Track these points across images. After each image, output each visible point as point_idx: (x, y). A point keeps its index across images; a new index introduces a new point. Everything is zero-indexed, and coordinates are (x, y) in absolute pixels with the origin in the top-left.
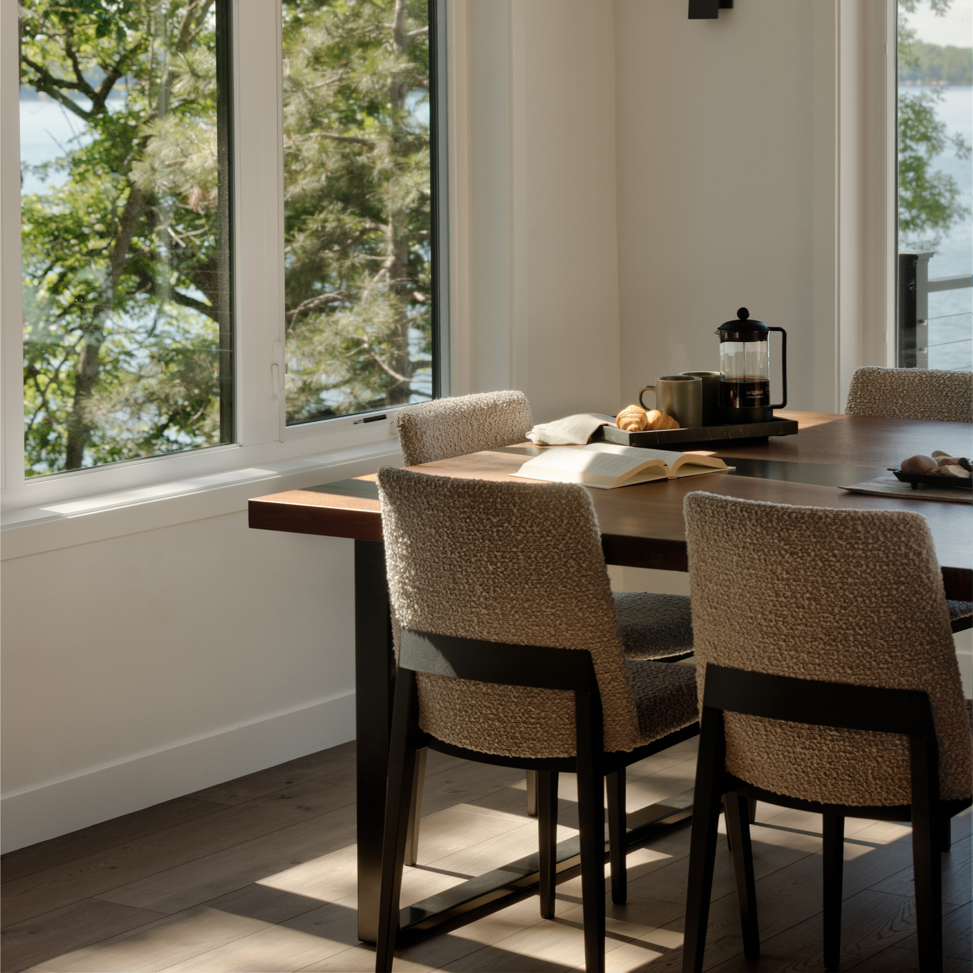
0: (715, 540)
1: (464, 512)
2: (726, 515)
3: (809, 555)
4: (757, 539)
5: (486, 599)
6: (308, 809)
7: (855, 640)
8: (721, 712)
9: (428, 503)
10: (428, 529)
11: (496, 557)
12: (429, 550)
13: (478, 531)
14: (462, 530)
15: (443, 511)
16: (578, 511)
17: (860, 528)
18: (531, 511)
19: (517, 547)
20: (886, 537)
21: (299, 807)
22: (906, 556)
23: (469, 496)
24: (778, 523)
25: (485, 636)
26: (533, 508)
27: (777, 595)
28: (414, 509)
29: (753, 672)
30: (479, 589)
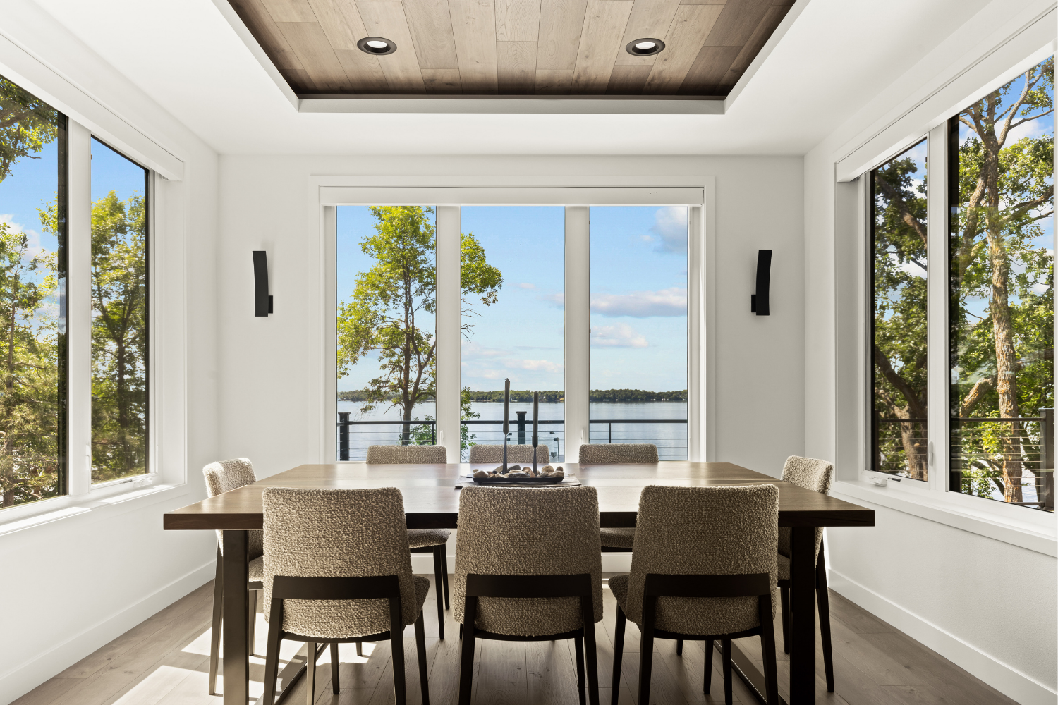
0: (484, 510)
1: (331, 508)
2: (494, 496)
3: (543, 512)
4: (513, 507)
5: (340, 554)
6: (131, 672)
7: (562, 552)
8: (477, 597)
9: (305, 505)
10: (304, 519)
11: (348, 530)
12: (303, 531)
13: (339, 517)
14: (328, 518)
15: (316, 509)
16: (398, 502)
17: (570, 496)
18: (372, 504)
19: (362, 524)
20: (581, 499)
21: (125, 672)
22: (589, 508)
23: (334, 499)
24: (526, 498)
25: (338, 574)
26: (373, 502)
27: (522, 534)
28: (293, 509)
29: (501, 576)
30: (335, 549)
